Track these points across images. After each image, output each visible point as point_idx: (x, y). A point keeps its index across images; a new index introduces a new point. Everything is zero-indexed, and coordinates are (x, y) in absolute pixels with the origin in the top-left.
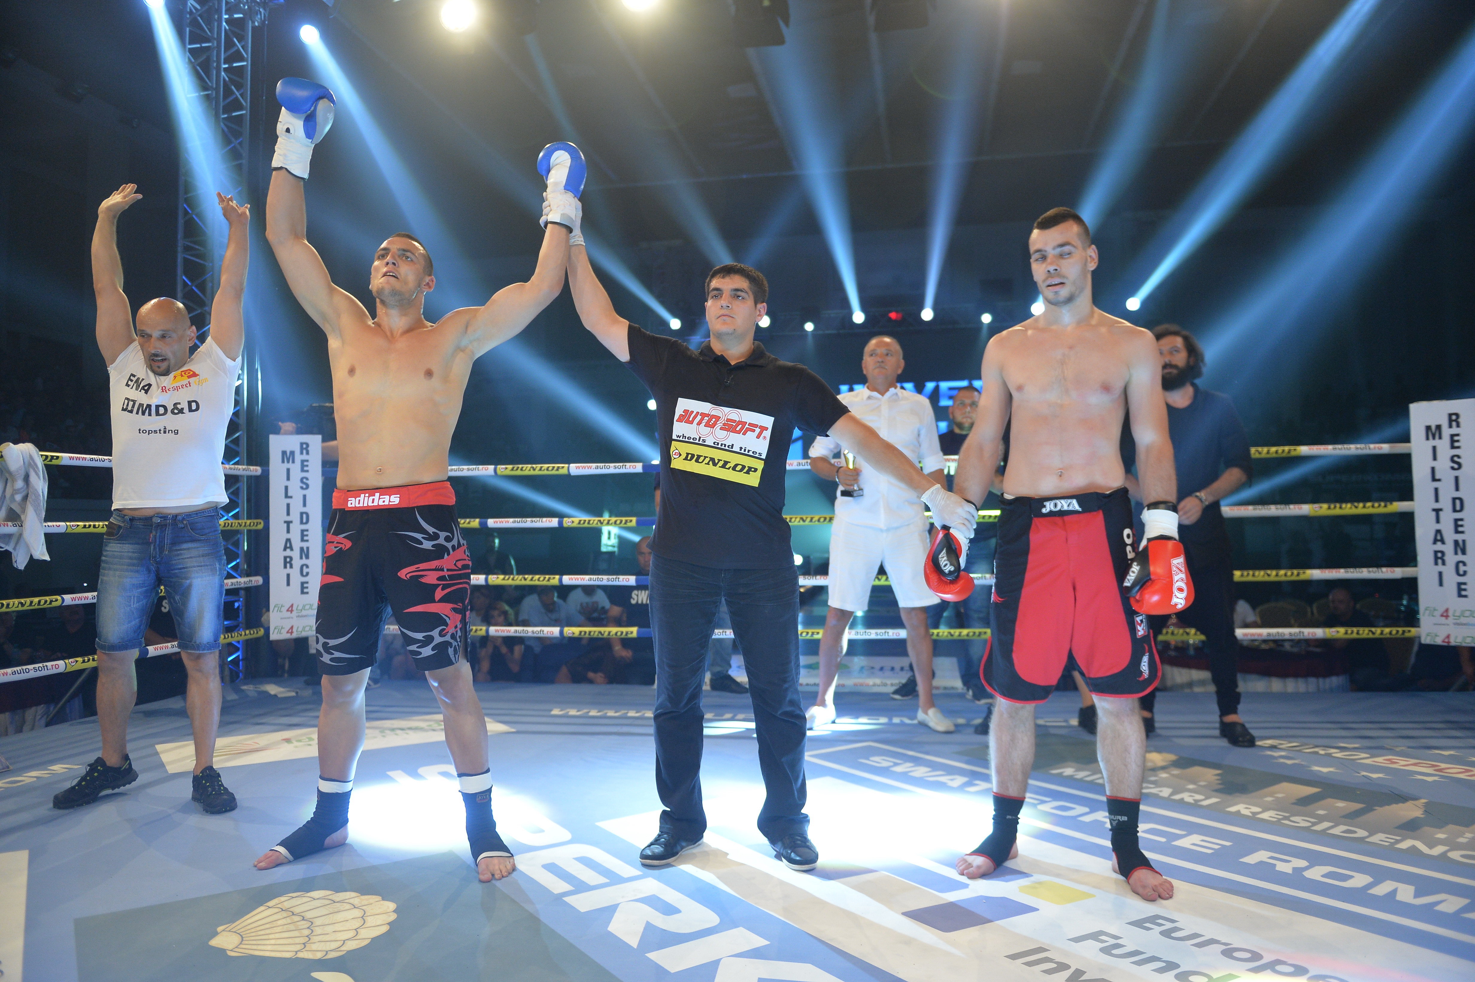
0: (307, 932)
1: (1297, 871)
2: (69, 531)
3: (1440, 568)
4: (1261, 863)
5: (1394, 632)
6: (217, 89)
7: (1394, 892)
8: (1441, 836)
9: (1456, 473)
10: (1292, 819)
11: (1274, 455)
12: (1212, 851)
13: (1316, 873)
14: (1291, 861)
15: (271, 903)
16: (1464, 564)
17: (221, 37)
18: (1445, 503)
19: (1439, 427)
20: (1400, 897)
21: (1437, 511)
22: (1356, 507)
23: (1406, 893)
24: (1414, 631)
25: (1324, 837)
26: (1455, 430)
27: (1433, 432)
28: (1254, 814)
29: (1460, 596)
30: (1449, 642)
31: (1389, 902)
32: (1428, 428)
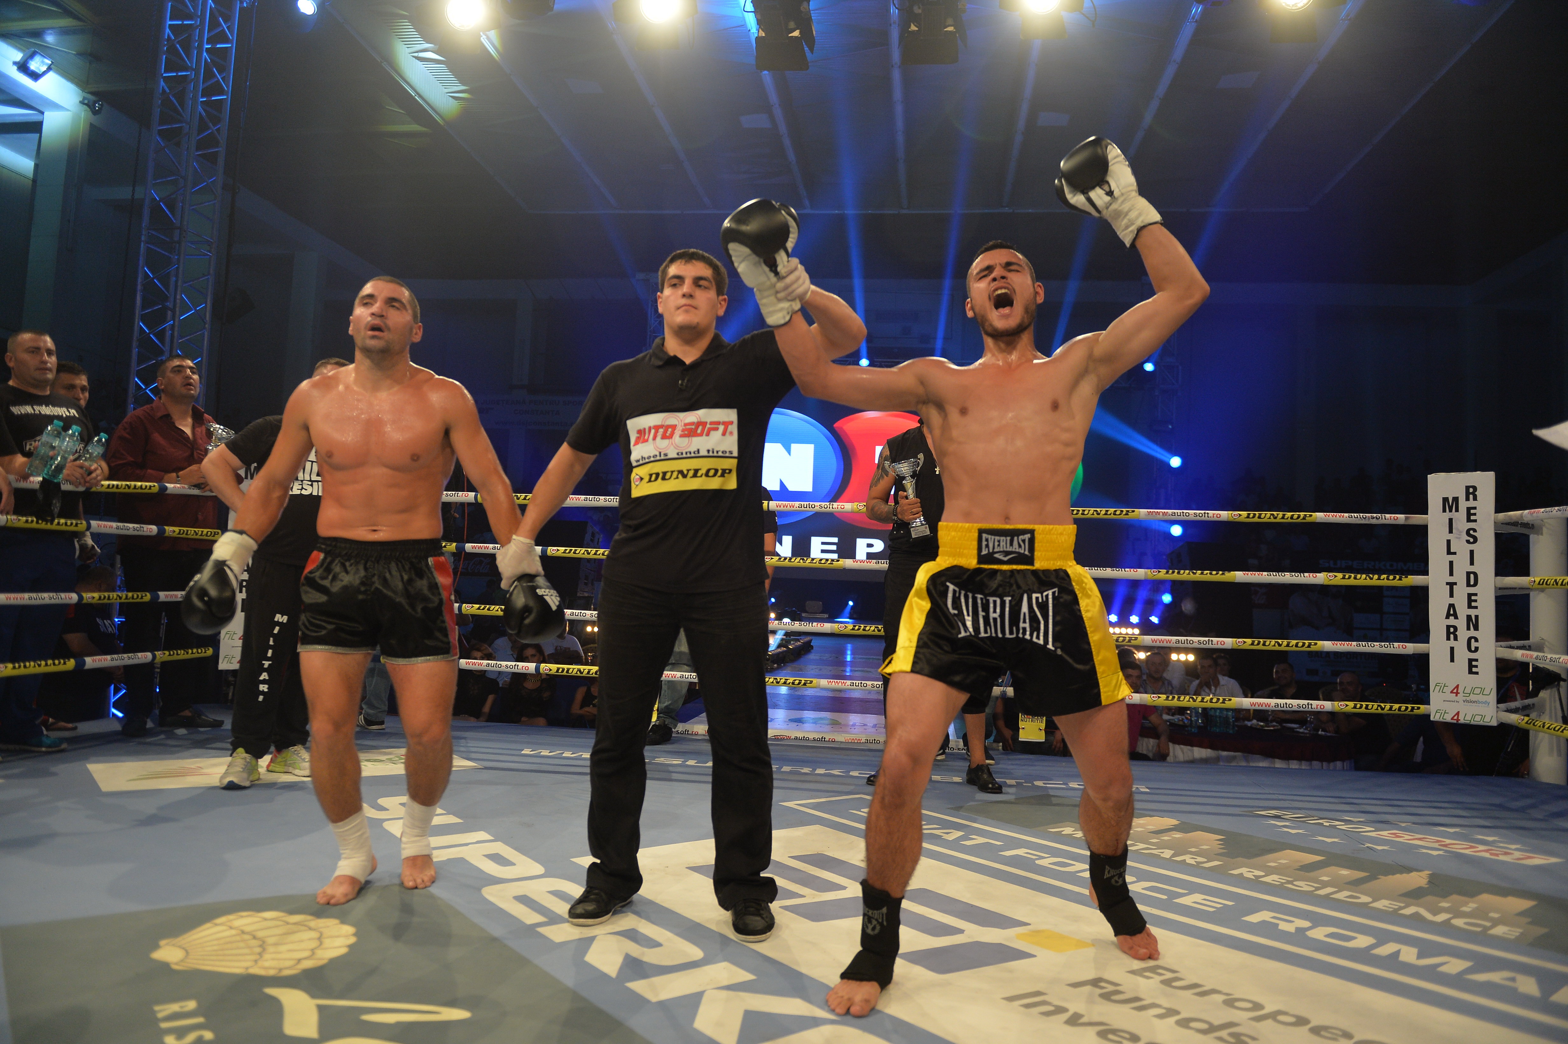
0: (258, 950)
1: (1300, 931)
2: (9, 524)
3: (1452, 643)
4: (1264, 922)
5: (1403, 708)
6: (197, 70)
7: (1398, 953)
8: (1445, 905)
9: (1472, 547)
10: (1294, 883)
11: (1289, 520)
12: (1214, 909)
13: (1319, 933)
14: (1293, 922)
15: (219, 921)
16: (1476, 640)
17: (206, 15)
18: (1460, 578)
19: (1456, 499)
20: (1403, 958)
21: (1451, 585)
22: (1371, 579)
23: (1409, 954)
24: (1423, 708)
25: (1328, 901)
26: (1471, 503)
27: (1451, 504)
28: (1257, 877)
29: (1471, 672)
30: (1458, 720)
31: (1392, 962)
32: (1445, 500)
